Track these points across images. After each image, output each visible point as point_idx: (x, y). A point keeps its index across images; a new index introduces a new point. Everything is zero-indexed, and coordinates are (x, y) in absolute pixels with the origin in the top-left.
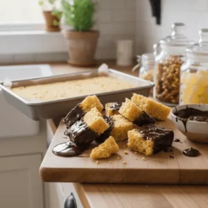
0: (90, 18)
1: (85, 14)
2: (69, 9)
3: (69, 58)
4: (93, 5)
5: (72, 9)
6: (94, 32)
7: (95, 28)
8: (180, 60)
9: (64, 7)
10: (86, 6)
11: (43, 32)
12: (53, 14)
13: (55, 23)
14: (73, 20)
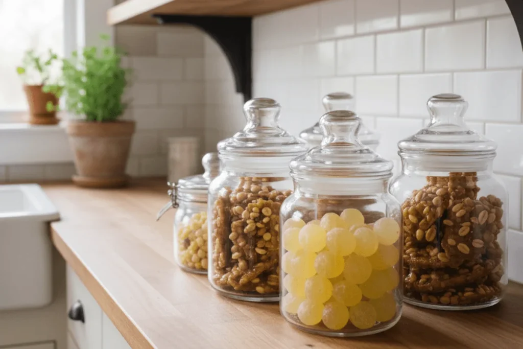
0: (117, 96)
1: (108, 89)
2: (77, 80)
3: (75, 173)
4: (123, 73)
5: (84, 79)
6: (124, 123)
7: (126, 116)
8: (270, 189)
9: (68, 77)
10: (110, 74)
11: (24, 124)
12: (45, 90)
13: (50, 107)
14: (85, 100)
